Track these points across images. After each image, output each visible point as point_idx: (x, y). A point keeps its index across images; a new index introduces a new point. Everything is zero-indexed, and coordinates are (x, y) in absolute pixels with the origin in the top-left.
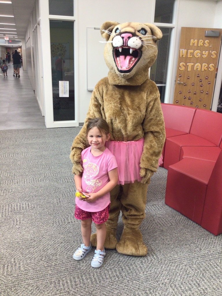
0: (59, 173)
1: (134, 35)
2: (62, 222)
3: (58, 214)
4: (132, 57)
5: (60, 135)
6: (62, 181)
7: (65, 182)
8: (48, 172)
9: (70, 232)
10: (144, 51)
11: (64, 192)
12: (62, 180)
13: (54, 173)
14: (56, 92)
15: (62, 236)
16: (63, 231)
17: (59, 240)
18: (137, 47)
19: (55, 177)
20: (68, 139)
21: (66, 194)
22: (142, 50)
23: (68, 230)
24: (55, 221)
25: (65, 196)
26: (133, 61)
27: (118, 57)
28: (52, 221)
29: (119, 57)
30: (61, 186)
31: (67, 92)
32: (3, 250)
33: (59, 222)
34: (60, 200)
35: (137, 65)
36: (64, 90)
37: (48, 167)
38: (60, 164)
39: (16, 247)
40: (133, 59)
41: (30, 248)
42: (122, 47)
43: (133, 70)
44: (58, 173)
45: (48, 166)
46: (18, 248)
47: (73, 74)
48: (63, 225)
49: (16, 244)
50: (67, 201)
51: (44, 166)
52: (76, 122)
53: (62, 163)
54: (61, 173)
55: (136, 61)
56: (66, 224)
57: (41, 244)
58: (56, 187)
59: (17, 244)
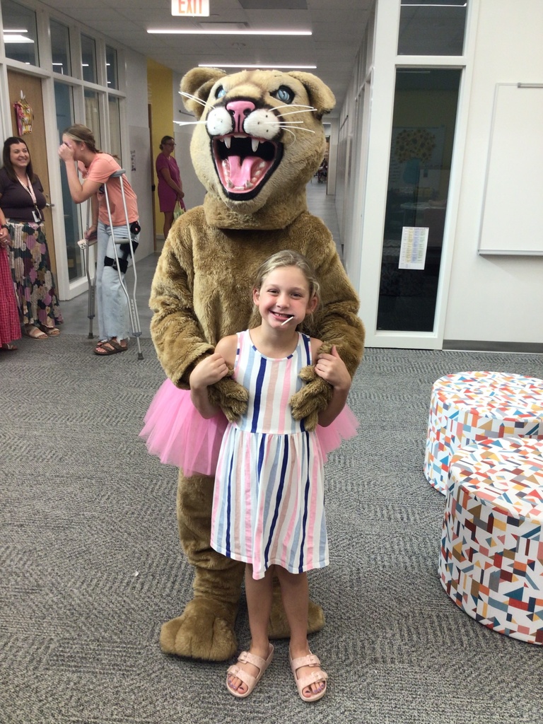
0: (369, 483)
1: (259, 104)
2: (355, 653)
3: (346, 622)
4: (258, 158)
5: (389, 368)
6: (373, 512)
7: (383, 515)
8: (340, 477)
9: (373, 695)
10: (290, 143)
11: (375, 549)
12: (373, 508)
13: (354, 482)
14: (391, 252)
15: (349, 704)
16: (354, 684)
17: (338, 713)
18: (269, 136)
19: (356, 496)
20: (407, 383)
21: (379, 558)
22: (282, 141)
23: (369, 684)
24: (335, 644)
25: (376, 564)
26: (260, 169)
27: (224, 159)
28: (328, 642)
29: (227, 158)
30: (367, 529)
31: (420, 256)
32: (182, 703)
33: (346, 650)
34: (361, 575)
35: (271, 179)
36: (414, 251)
37: (342, 461)
38: (376, 458)
39: (218, 704)
40: (263, 165)
41: (253, 719)
42: (230, 134)
43: (261, 192)
44: (366, 483)
45: (342, 457)
46: (221, 709)
47: (445, 205)
48: (358, 664)
49: (219, 693)
50: (378, 582)
51: (332, 458)
52: (436, 337)
53: (381, 455)
54: (375, 485)
55: (269, 168)
56: (367, 662)
57: (284, 715)
58: (356, 527)
59: (222, 694)
